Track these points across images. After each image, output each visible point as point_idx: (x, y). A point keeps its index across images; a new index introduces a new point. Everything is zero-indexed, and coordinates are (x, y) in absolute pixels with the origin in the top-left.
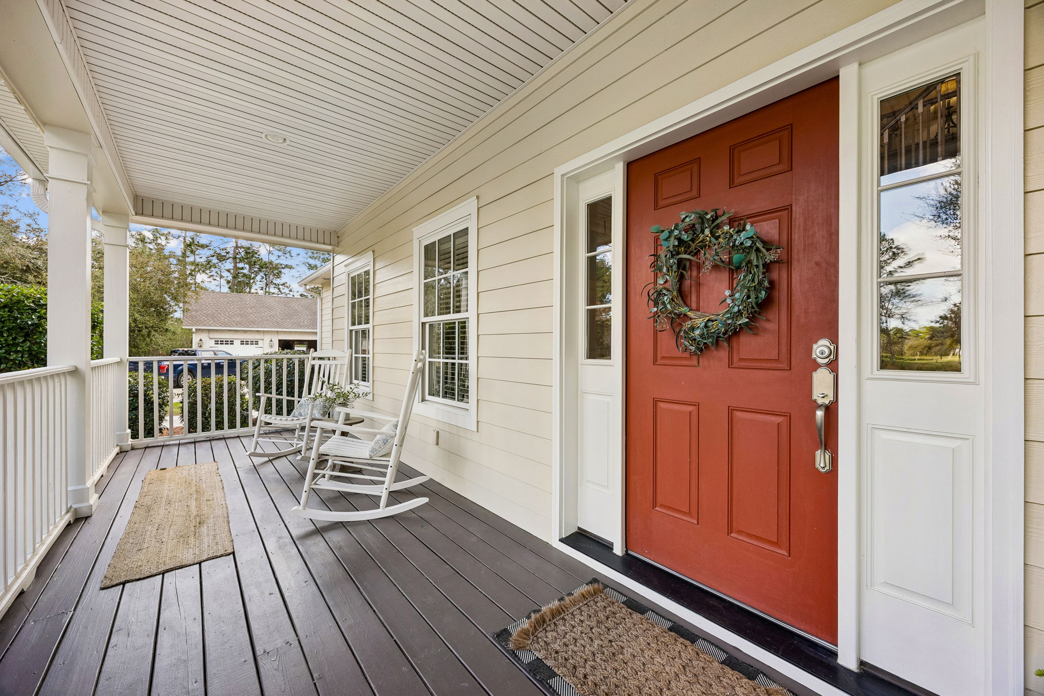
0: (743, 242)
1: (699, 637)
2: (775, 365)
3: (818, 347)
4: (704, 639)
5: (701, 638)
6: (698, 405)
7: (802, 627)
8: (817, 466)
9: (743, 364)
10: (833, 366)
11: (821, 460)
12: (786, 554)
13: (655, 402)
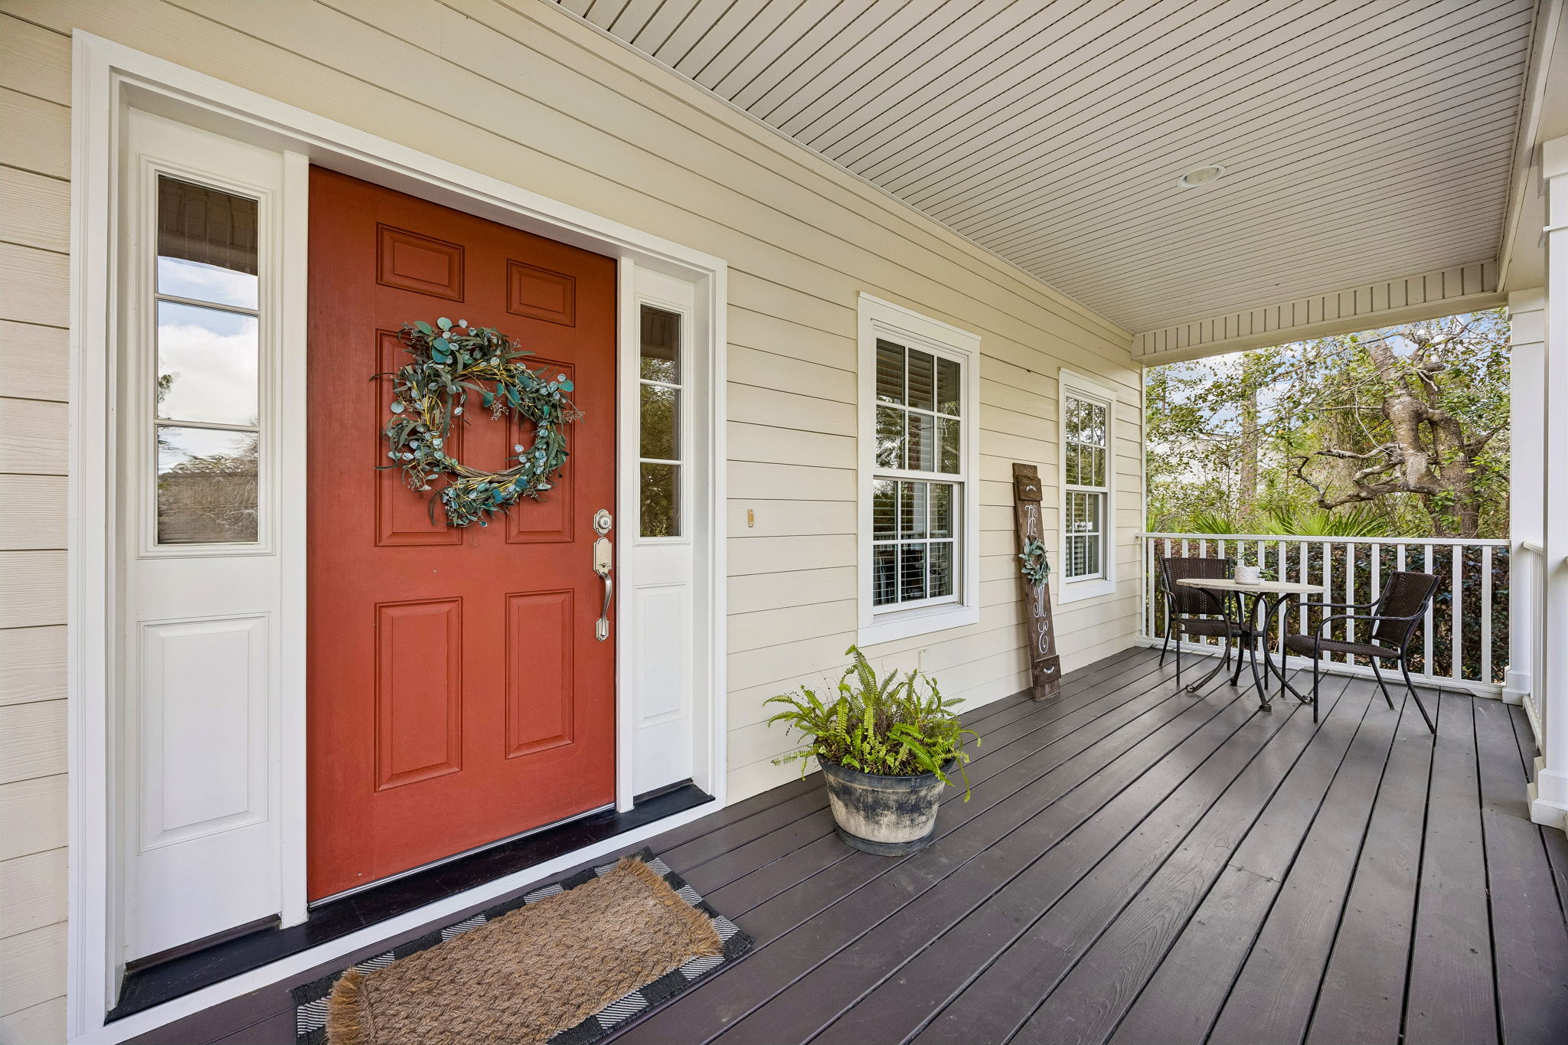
0: (552, 394)
1: (522, 897)
2: (557, 538)
3: (601, 517)
4: (529, 893)
5: (524, 895)
6: (459, 600)
7: (585, 809)
8: (598, 635)
9: (522, 538)
10: (613, 536)
11: (602, 629)
12: (570, 742)
13: (379, 608)
